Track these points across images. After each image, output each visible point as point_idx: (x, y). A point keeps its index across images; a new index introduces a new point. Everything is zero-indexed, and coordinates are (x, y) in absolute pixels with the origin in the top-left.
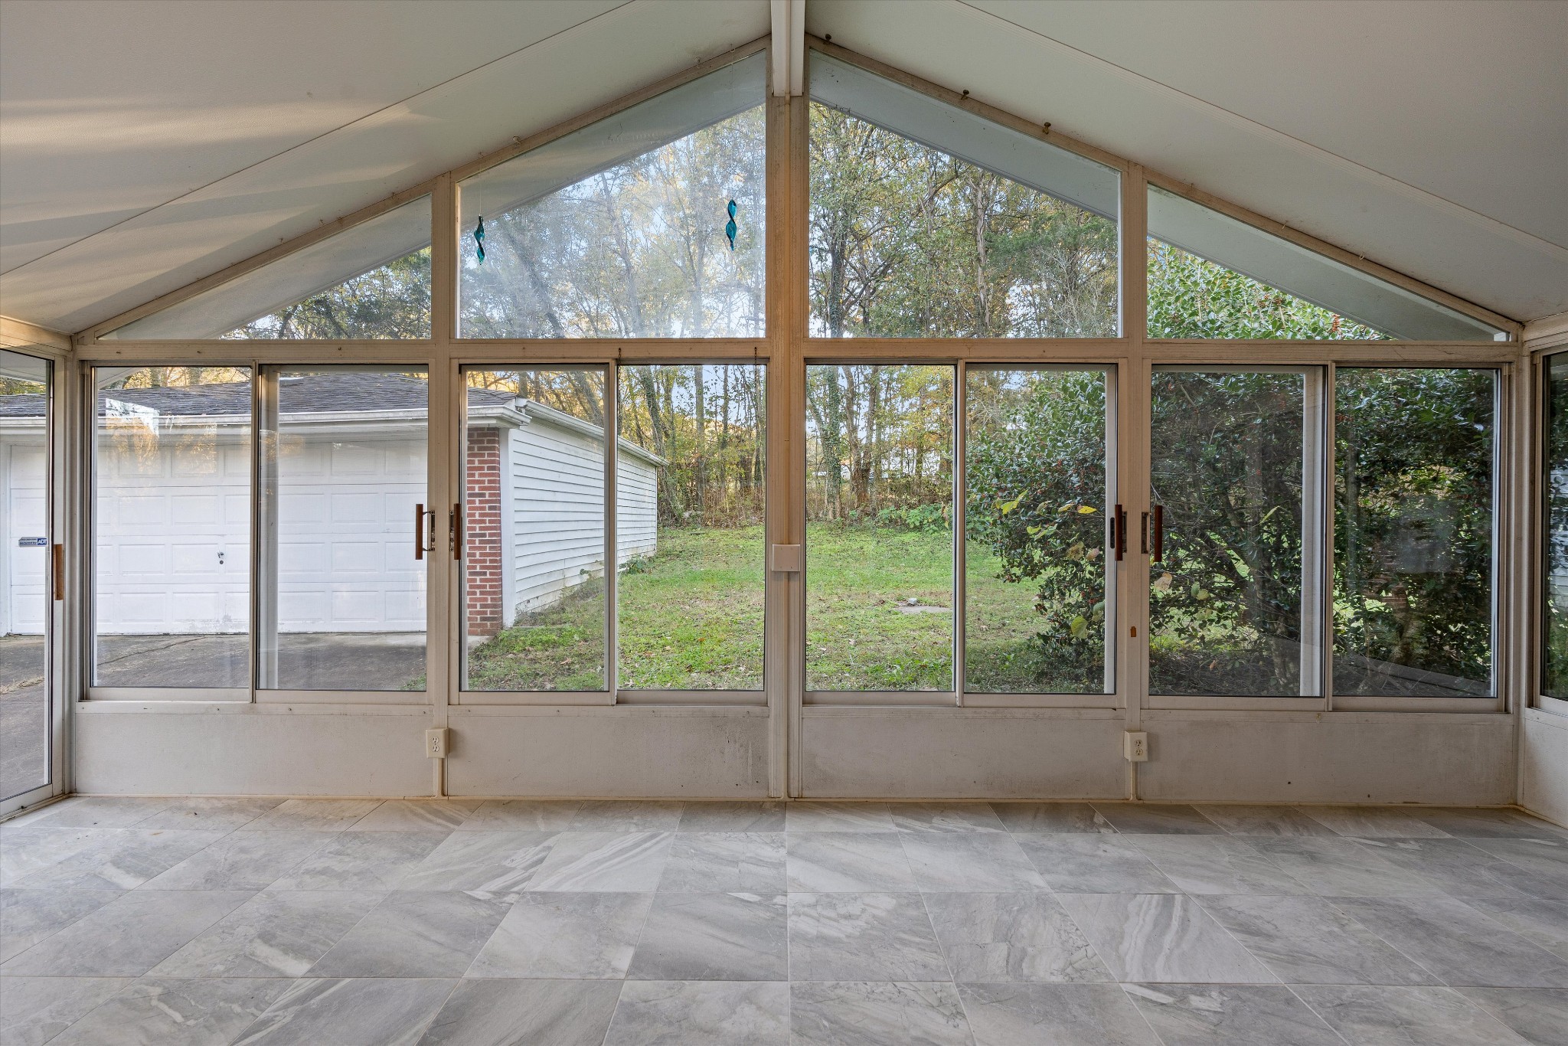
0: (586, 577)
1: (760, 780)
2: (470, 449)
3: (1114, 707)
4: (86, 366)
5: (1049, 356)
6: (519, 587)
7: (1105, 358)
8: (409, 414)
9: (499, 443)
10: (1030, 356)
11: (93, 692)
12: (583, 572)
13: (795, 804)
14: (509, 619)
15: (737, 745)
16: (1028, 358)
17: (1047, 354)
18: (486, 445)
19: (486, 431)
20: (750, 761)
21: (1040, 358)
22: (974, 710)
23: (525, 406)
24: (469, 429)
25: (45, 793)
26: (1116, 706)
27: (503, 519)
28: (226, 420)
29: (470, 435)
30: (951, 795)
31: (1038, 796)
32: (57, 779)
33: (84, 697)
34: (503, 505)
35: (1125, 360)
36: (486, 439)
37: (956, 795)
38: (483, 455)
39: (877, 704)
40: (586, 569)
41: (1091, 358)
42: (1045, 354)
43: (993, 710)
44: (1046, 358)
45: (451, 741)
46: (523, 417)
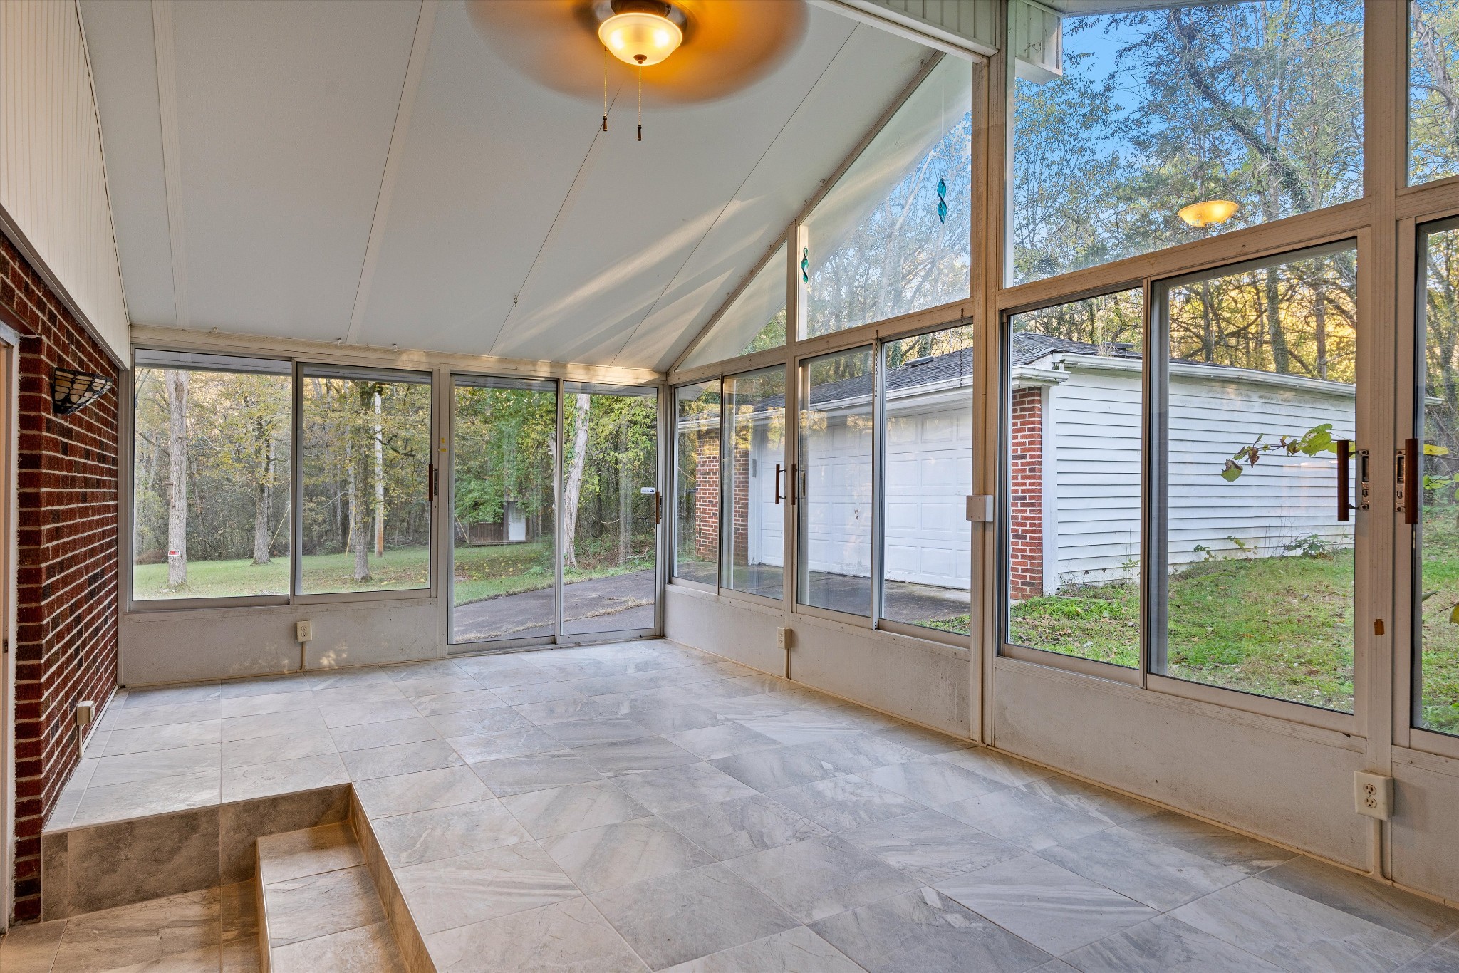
0: (1204, 555)
1: (964, 721)
2: (1015, 411)
3: (1348, 731)
4: (672, 388)
5: (1251, 250)
6: (1063, 555)
7: (1335, 234)
8: (950, 384)
9: (1040, 402)
10: (1226, 256)
11: (674, 580)
12: (1198, 549)
13: (983, 748)
14: (1051, 585)
15: (948, 682)
16: (1224, 259)
17: (1249, 249)
18: (1027, 406)
19: (1027, 392)
20: (957, 700)
21: (1241, 255)
22: (1156, 694)
23: (1063, 361)
24: (1014, 391)
25: (652, 633)
26: (1353, 730)
27: (1044, 481)
28: (843, 403)
29: (1014, 397)
30: (1130, 788)
31: (1237, 824)
32: (658, 626)
33: (670, 582)
34: (1044, 466)
35: (1368, 230)
36: (1026, 400)
37: (1136, 790)
38: (1024, 416)
39: (1059, 668)
40: (1203, 544)
41: (1312, 239)
42: (1245, 250)
43: (1179, 700)
44: (1248, 254)
45: (791, 639)
46: (1062, 373)
